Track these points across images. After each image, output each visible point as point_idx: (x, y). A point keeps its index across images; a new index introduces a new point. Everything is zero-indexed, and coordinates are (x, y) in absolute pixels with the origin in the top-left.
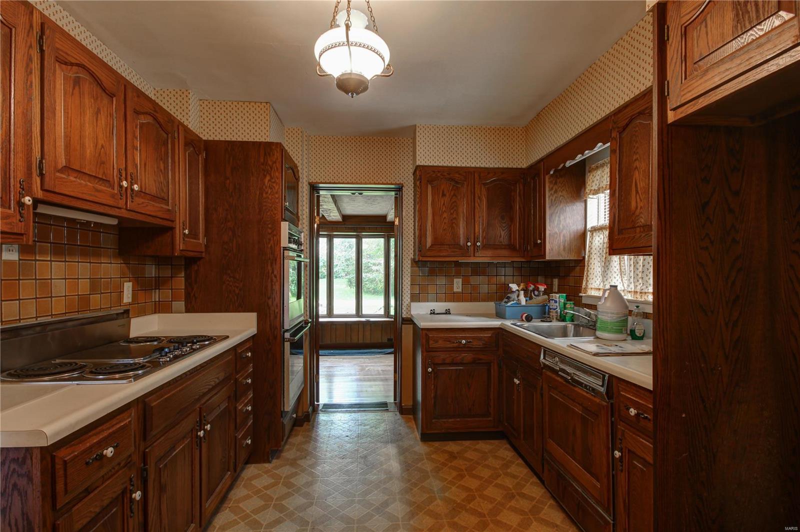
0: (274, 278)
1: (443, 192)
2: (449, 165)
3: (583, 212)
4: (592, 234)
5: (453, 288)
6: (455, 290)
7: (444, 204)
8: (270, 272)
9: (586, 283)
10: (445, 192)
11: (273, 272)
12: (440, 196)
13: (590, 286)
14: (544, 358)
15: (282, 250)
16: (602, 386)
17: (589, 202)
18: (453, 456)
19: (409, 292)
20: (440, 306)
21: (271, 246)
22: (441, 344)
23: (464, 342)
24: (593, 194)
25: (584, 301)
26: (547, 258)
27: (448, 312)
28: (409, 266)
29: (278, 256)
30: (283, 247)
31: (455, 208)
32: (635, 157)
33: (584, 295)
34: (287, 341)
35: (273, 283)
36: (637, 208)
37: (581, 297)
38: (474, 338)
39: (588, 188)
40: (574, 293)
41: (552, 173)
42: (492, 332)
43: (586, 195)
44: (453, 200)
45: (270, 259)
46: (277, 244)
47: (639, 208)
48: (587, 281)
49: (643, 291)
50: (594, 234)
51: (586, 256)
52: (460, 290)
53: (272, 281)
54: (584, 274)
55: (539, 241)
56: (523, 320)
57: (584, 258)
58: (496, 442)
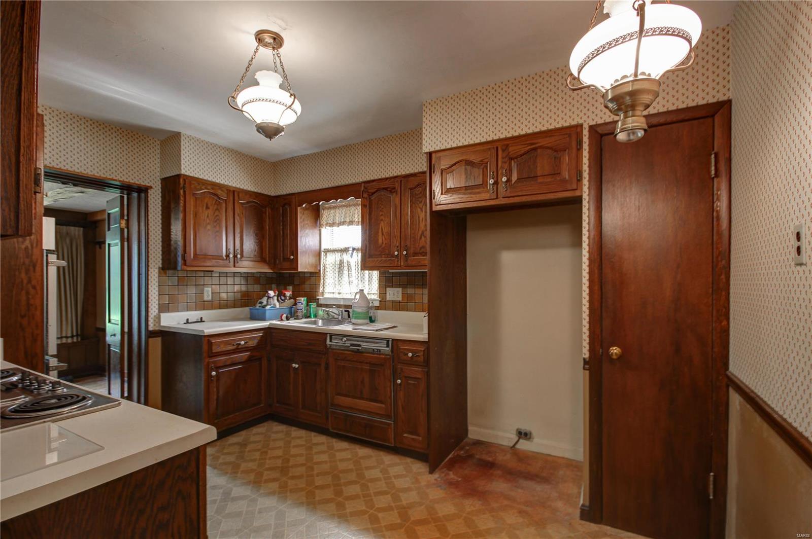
0: (31, 289)
1: (207, 204)
2: (214, 180)
3: (318, 238)
4: (326, 254)
5: (203, 297)
6: (206, 298)
7: (208, 216)
8: (25, 281)
9: (323, 289)
10: (209, 205)
11: (30, 281)
12: (205, 208)
13: (326, 291)
14: (331, 341)
15: (45, 254)
16: (388, 346)
17: (323, 230)
18: (243, 445)
19: (157, 302)
20: (194, 315)
21: (26, 248)
22: (223, 348)
23: (243, 342)
24: (329, 226)
25: (321, 302)
26: (299, 270)
27: (201, 321)
28: (157, 275)
29: (39, 261)
30: (47, 250)
31: (218, 221)
32: (381, 214)
33: (321, 297)
34: (53, 370)
35: (30, 297)
36: (383, 243)
37: (318, 299)
38: (250, 339)
39: (324, 222)
40: (312, 297)
41: (304, 206)
42: (262, 332)
43: (321, 226)
44: (216, 214)
45: (24, 264)
46: (37, 245)
47: (384, 244)
48: (324, 288)
49: (370, 292)
50: (328, 254)
51: (322, 270)
52: (210, 298)
53: (28, 293)
54: (320, 282)
55: (292, 257)
56: (282, 320)
57: (320, 270)
58: (265, 424)
